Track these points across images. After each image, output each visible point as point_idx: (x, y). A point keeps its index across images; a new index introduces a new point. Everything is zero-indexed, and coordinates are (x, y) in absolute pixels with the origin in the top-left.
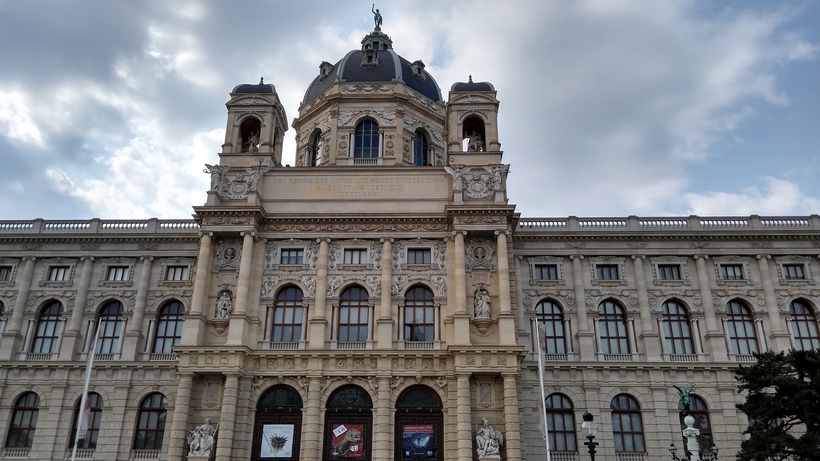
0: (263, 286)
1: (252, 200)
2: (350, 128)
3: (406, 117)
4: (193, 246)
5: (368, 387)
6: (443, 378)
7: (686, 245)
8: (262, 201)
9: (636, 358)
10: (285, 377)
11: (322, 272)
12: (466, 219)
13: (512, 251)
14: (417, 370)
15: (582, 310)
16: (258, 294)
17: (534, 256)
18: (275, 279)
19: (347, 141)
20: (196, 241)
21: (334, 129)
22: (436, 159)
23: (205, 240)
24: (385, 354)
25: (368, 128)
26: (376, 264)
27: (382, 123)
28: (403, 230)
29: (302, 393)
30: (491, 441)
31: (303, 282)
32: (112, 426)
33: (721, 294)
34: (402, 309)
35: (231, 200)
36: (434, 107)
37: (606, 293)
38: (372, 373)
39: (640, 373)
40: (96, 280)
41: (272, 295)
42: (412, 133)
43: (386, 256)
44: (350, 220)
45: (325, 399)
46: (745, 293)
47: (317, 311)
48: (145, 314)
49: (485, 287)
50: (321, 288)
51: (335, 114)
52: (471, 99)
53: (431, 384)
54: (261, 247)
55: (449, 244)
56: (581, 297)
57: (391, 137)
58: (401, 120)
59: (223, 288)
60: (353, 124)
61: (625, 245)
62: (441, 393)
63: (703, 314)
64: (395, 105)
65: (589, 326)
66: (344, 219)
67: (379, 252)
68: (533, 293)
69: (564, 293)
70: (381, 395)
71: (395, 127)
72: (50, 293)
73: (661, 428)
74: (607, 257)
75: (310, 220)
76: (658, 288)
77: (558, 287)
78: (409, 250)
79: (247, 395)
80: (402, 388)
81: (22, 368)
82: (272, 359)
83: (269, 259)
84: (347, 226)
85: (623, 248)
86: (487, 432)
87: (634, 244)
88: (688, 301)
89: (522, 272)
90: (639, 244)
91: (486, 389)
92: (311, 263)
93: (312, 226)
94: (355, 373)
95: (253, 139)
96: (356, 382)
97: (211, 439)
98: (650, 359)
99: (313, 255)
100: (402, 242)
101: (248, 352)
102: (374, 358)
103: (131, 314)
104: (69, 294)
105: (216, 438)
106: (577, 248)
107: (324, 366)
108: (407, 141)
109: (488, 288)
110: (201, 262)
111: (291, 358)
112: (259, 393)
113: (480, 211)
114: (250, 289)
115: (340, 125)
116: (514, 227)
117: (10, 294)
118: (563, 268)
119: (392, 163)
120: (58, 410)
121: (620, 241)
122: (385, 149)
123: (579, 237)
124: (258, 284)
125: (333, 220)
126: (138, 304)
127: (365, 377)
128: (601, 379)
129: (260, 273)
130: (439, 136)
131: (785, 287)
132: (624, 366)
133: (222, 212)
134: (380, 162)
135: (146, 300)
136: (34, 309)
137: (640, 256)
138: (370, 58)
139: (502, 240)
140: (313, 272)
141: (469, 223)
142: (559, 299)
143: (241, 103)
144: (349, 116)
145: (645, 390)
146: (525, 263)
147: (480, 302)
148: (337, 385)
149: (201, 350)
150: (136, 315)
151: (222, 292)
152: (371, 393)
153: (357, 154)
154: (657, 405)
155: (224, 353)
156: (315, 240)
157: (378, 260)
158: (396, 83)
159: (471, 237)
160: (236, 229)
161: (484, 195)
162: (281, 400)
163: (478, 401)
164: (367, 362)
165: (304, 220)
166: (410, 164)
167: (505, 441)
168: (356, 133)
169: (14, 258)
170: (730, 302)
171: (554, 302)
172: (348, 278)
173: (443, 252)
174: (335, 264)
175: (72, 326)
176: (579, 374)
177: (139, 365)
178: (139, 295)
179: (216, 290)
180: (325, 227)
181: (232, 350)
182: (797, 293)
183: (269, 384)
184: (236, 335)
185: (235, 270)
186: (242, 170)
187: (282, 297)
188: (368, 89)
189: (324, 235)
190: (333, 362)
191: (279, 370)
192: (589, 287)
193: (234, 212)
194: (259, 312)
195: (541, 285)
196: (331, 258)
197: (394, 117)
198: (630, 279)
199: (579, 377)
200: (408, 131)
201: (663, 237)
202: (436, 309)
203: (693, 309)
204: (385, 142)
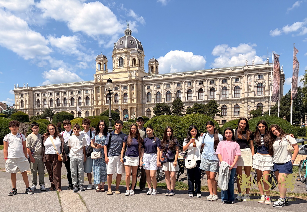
2: (118, 60)
3: (128, 56)
8: (102, 80)
15: (153, 94)
16: (103, 96)
18: (106, 93)
19: (118, 63)
23: (95, 88)
26: (119, 90)
27: (123, 58)
28: (122, 84)
35: (98, 80)
40: (84, 93)
44: (114, 83)
46: (180, 89)
48: (92, 98)
51: (115, 57)
52: (133, 55)
53: (127, 109)
56: (153, 92)
59: (99, 95)
60: (118, 59)
63: (172, 93)
64: (125, 53)
65: (154, 97)
67: (119, 88)
68: (146, 91)
69: (151, 91)
70: (120, 111)
71: (125, 59)
74: (158, 84)
76: (166, 89)
78: (124, 87)
83: (104, 90)
87: (162, 81)
88: (170, 91)
89: (145, 88)
91: (134, 109)
98: (162, 102)
100: (122, 86)
104: (81, 96)
106: (153, 83)
108: (128, 61)
109: (134, 93)
115: (116, 59)
116: (141, 80)
117: (74, 96)
118: (151, 86)
119: (125, 67)
120: (83, 113)
121: (160, 81)
122: (124, 64)
123: (153, 81)
124: (103, 94)
126: (90, 97)
127: (118, 108)
129: (103, 92)
131: (187, 87)
133: (96, 83)
134: (123, 67)
135: (91, 96)
136: (78, 98)
137: (163, 83)
138: (121, 43)
139: (135, 85)
141: (130, 83)
143: (97, 60)
144: (118, 57)
146: (145, 86)
148: (115, 109)
149: (96, 105)
150: (91, 99)
153: (119, 65)
158: (125, 48)
159: (130, 85)
160: (98, 86)
163: (132, 111)
168: (120, 60)
170: (177, 91)
171: (150, 93)
173: (128, 87)
178: (90, 95)
181: (100, 105)
182: (189, 88)
184: (100, 103)
186: (99, 74)
187: (107, 96)
188: (121, 51)
192: (155, 90)
193: (98, 83)
194: (104, 99)
195: (148, 90)
197: (125, 56)
198: (161, 88)
200: (128, 59)
201: (167, 80)
202: (128, 97)
204: (124, 62)
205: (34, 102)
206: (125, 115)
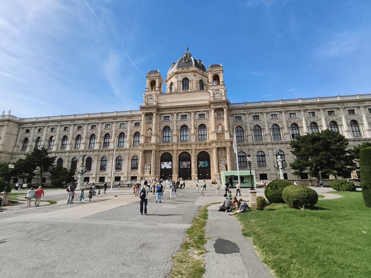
0: (160, 127)
1: (155, 103)
2: (181, 81)
3: (197, 77)
4: (140, 117)
5: (189, 152)
6: (210, 149)
7: (279, 108)
8: (157, 103)
9: (264, 141)
10: (167, 150)
11: (175, 122)
12: (215, 104)
13: (228, 113)
14: (202, 147)
15: (249, 129)
16: (158, 129)
17: (235, 114)
18: (163, 125)
19: (180, 85)
20: (141, 116)
21: (176, 82)
22: (206, 88)
23: (143, 115)
24: (193, 143)
25: (186, 81)
26: (190, 119)
27: (190, 79)
28: (197, 109)
29: (172, 154)
30: (223, 165)
31: (170, 125)
32: (125, 164)
33: (289, 122)
34: (198, 131)
35: (149, 104)
36: (205, 73)
37: (255, 124)
38: (190, 148)
39: (265, 145)
40: (117, 128)
41: (162, 129)
42: (198, 81)
43: (192, 116)
44: (182, 107)
45: (178, 156)
46: (296, 121)
47: (175, 133)
48: (130, 136)
49: (221, 124)
50: (175, 127)
51: (177, 77)
52: (215, 70)
53: (206, 151)
54: (158, 117)
55: (210, 112)
56: (248, 125)
57: (192, 83)
58: (195, 77)
59: (149, 128)
60: (181, 80)
61: (261, 109)
62: (209, 153)
63: (284, 128)
64: (193, 73)
65: (250, 133)
66: (180, 107)
67: (191, 116)
68: (234, 125)
69: (243, 124)
70: (193, 154)
71: (194, 80)
72: (107, 131)
73: (270, 160)
74: (256, 113)
75: (171, 108)
76: (271, 121)
77: (241, 123)
78: (199, 115)
79: (158, 155)
80: (199, 152)
81: (102, 151)
82: (163, 146)
83: (161, 119)
84: (181, 109)
85: (261, 110)
86: (222, 162)
88: (279, 124)
89: (231, 119)
90: (265, 109)
91: (222, 151)
92: (172, 120)
93: (171, 110)
94: (186, 149)
95: (154, 86)
96: (186, 151)
97: (150, 166)
98: (268, 141)
99: (172, 118)
100: (197, 113)
101: (157, 144)
102: (191, 145)
103: (127, 136)
104: (111, 131)
105: (151, 166)
106: (247, 111)
107: (177, 147)
108: (197, 83)
109: (222, 124)
110: (142, 121)
111: (169, 146)
112: (161, 155)
113: (219, 102)
114: (156, 128)
115: (178, 80)
116: (229, 106)
117: (97, 132)
118: (243, 117)
119: (193, 90)
120: (112, 161)
121: (260, 108)
122: (191, 86)
123: (247, 108)
124: (158, 126)
125: (177, 107)
127: (189, 150)
128: (254, 147)
129: (158, 123)
130: (206, 81)
131: (309, 119)
132: (261, 144)
133: (147, 107)
134: (190, 90)
135: (130, 132)
136: (103, 136)
137: (265, 112)
138: (185, 60)
139: (225, 110)
140: (173, 122)
141: (215, 106)
142: (242, 126)
143: (150, 76)
144: (180, 78)
145: (266, 150)
146: (232, 116)
147: (219, 128)
148: (181, 152)
149: (145, 144)
151: (149, 129)
152: (190, 154)
153: (183, 88)
154: (270, 154)
155: (151, 145)
156: (173, 113)
157: (190, 118)
158: (193, 67)
159: (216, 110)
160: (151, 111)
161: (219, 98)
162: (167, 157)
163: (220, 154)
164: (189, 146)
165: (169, 108)
166: (199, 90)
167: (227, 165)
168: (183, 82)
169: (96, 123)
170: (292, 124)
171: (240, 127)
172: (182, 123)
173: (208, 115)
174: (178, 119)
175: (112, 140)
176: (248, 146)
177: (130, 149)
178: (128, 131)
179: (148, 128)
180: (174, 110)
181: (153, 144)
182: (312, 121)
183: (163, 152)
184: (153, 140)
185: (152, 123)
186: (152, 95)
187: (165, 129)
188: (185, 70)
189: (175, 112)
190: (179, 146)
191: (166, 149)
192: (251, 122)
193: (150, 107)
194: (159, 134)
195: (237, 122)
196: (177, 118)
197: (193, 77)
198: (262, 119)
199: (248, 147)
200: (197, 81)
201: (272, 106)
202: (207, 131)
203: (280, 127)
204: (191, 84)
205: (16, 143)
206: (201, 163)
